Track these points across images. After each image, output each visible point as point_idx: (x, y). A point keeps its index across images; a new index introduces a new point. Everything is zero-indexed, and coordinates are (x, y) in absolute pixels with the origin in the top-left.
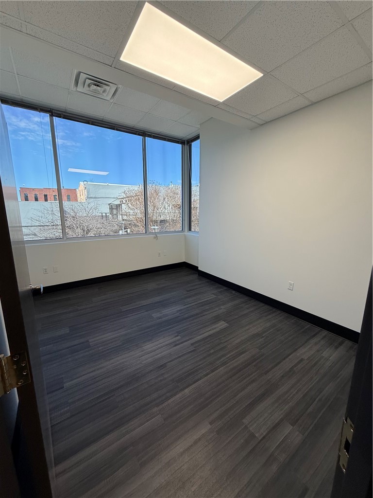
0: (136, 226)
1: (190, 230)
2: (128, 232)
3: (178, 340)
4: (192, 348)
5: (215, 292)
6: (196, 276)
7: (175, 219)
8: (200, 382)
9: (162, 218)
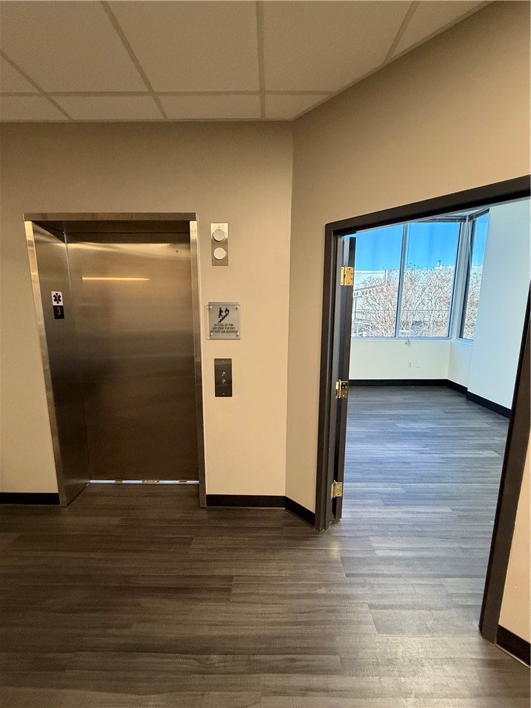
0: (374, 327)
1: (461, 336)
2: (364, 336)
3: (425, 450)
4: (442, 461)
5: (490, 421)
6: (463, 399)
7: (439, 320)
8: (447, 484)
9: (417, 319)
